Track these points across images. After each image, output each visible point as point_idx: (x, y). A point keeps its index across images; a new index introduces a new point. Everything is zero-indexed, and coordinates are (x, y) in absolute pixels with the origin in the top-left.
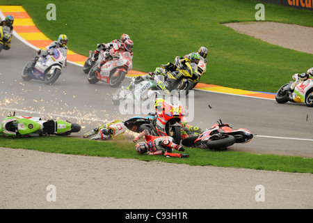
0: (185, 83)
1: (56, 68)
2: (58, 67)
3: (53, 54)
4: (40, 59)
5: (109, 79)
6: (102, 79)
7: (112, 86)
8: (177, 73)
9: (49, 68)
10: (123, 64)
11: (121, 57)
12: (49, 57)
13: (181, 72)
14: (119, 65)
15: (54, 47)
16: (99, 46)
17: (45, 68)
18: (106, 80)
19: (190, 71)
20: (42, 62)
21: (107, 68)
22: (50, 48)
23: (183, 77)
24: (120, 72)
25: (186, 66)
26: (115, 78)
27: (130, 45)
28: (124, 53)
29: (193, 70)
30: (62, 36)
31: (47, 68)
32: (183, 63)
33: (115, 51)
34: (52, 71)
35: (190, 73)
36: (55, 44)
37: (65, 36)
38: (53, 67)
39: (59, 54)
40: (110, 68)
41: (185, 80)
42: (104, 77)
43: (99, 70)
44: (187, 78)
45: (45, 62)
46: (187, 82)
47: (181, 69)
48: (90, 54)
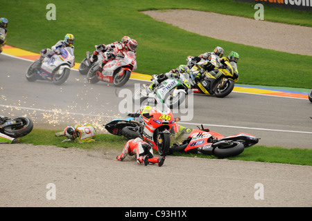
0: (225, 83)
1: (65, 68)
2: (67, 67)
3: (61, 54)
4: (46, 59)
5: (112, 78)
6: (104, 79)
7: (116, 86)
8: (217, 72)
9: (58, 68)
10: (128, 64)
11: (126, 56)
12: (55, 56)
13: (221, 71)
14: (123, 64)
15: (60, 46)
16: (99, 48)
17: (53, 68)
18: (108, 80)
19: (230, 70)
20: (48, 63)
21: (111, 67)
22: (57, 48)
23: (223, 76)
24: (125, 72)
25: (226, 65)
26: (120, 77)
27: (134, 46)
28: (128, 52)
29: (234, 70)
30: (68, 36)
31: (55, 68)
32: (223, 62)
33: (119, 50)
34: (60, 71)
35: (231, 73)
36: (61, 44)
37: (72, 35)
38: (62, 67)
39: (67, 54)
40: (114, 68)
41: (226, 80)
42: (107, 77)
43: (101, 70)
44: (227, 77)
45: (52, 62)
46: (228, 82)
47: (220, 68)
48: (88, 55)
